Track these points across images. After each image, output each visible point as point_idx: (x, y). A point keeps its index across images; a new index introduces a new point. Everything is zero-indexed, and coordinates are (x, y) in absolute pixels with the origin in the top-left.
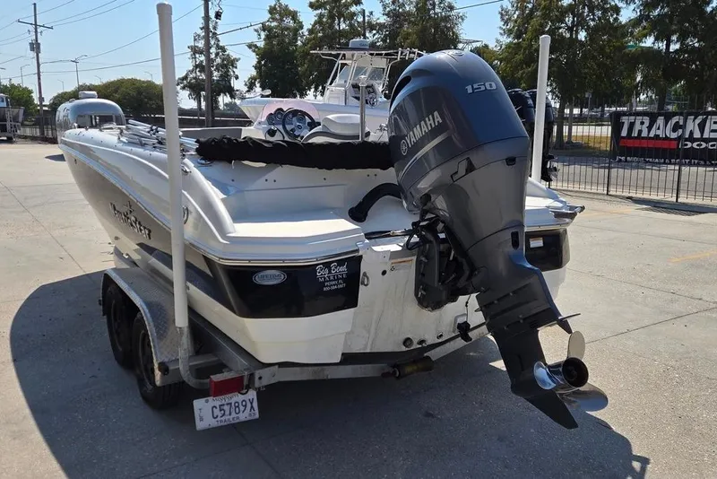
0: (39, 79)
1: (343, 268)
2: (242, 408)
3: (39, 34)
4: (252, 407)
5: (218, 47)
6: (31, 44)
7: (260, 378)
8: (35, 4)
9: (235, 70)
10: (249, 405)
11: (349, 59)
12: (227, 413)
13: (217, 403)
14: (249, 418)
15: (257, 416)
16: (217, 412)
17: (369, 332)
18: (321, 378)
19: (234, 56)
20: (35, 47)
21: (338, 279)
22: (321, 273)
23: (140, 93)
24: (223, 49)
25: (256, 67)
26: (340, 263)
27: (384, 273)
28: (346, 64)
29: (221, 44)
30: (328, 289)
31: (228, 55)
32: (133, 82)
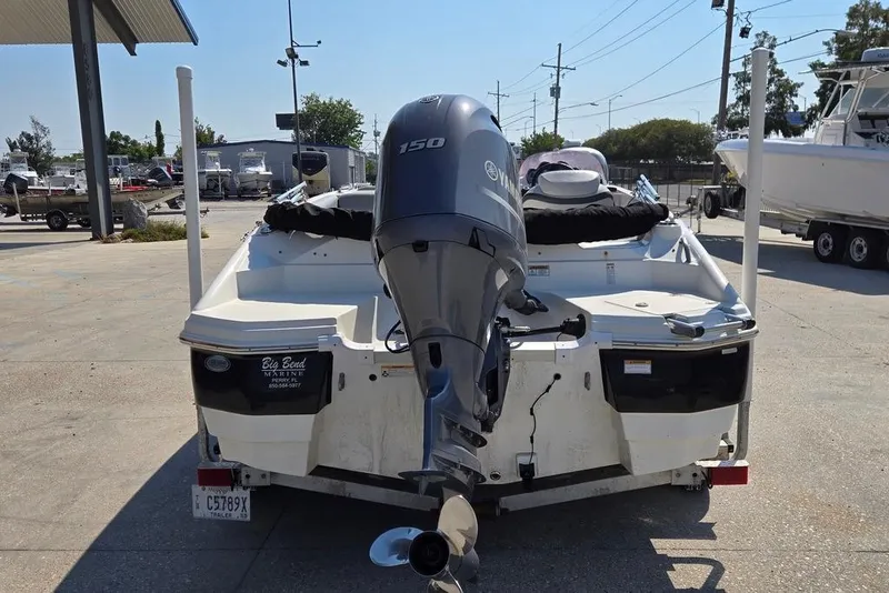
0: (556, 126)
1: (302, 365)
2: (235, 507)
3: (561, 79)
4: (244, 507)
5: (774, 71)
6: (552, 89)
7: (248, 476)
8: (560, 45)
9: (793, 98)
10: (241, 505)
11: (854, 79)
12: (221, 506)
13: (213, 494)
14: (240, 519)
15: (248, 518)
16: (212, 502)
17: (371, 449)
18: (341, 494)
19: (794, 79)
20: (556, 92)
21: (291, 376)
22: (268, 367)
23: (670, 136)
24: (781, 73)
25: (818, 94)
26: (297, 357)
27: (373, 378)
28: (850, 86)
29: (778, 67)
30: (275, 386)
31: (787, 80)
32: (665, 123)
